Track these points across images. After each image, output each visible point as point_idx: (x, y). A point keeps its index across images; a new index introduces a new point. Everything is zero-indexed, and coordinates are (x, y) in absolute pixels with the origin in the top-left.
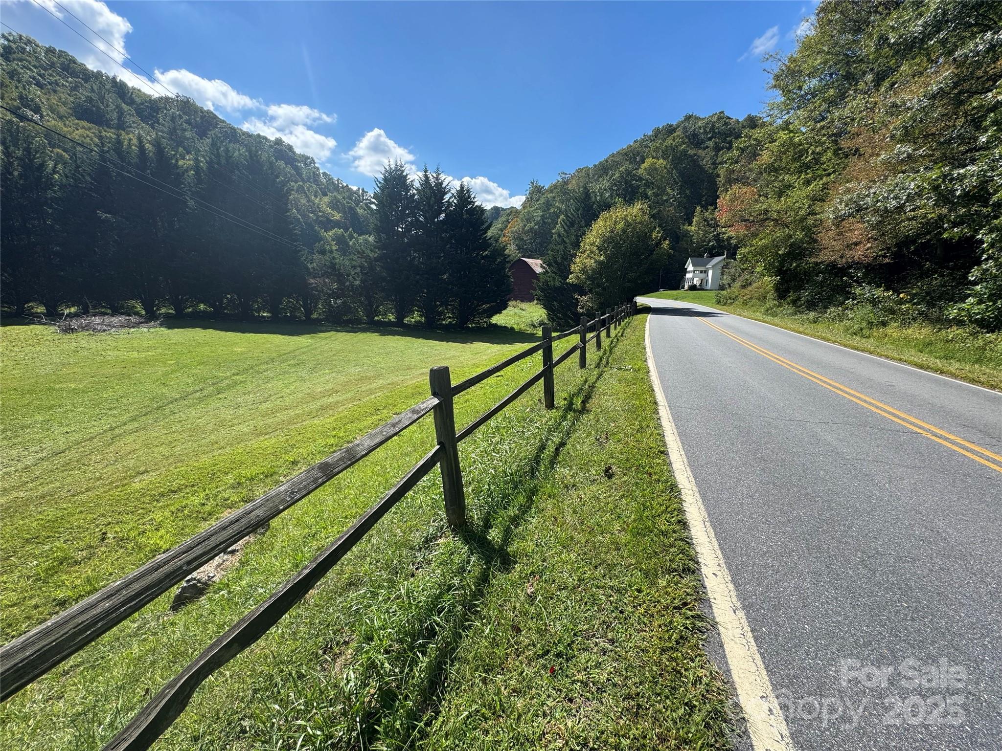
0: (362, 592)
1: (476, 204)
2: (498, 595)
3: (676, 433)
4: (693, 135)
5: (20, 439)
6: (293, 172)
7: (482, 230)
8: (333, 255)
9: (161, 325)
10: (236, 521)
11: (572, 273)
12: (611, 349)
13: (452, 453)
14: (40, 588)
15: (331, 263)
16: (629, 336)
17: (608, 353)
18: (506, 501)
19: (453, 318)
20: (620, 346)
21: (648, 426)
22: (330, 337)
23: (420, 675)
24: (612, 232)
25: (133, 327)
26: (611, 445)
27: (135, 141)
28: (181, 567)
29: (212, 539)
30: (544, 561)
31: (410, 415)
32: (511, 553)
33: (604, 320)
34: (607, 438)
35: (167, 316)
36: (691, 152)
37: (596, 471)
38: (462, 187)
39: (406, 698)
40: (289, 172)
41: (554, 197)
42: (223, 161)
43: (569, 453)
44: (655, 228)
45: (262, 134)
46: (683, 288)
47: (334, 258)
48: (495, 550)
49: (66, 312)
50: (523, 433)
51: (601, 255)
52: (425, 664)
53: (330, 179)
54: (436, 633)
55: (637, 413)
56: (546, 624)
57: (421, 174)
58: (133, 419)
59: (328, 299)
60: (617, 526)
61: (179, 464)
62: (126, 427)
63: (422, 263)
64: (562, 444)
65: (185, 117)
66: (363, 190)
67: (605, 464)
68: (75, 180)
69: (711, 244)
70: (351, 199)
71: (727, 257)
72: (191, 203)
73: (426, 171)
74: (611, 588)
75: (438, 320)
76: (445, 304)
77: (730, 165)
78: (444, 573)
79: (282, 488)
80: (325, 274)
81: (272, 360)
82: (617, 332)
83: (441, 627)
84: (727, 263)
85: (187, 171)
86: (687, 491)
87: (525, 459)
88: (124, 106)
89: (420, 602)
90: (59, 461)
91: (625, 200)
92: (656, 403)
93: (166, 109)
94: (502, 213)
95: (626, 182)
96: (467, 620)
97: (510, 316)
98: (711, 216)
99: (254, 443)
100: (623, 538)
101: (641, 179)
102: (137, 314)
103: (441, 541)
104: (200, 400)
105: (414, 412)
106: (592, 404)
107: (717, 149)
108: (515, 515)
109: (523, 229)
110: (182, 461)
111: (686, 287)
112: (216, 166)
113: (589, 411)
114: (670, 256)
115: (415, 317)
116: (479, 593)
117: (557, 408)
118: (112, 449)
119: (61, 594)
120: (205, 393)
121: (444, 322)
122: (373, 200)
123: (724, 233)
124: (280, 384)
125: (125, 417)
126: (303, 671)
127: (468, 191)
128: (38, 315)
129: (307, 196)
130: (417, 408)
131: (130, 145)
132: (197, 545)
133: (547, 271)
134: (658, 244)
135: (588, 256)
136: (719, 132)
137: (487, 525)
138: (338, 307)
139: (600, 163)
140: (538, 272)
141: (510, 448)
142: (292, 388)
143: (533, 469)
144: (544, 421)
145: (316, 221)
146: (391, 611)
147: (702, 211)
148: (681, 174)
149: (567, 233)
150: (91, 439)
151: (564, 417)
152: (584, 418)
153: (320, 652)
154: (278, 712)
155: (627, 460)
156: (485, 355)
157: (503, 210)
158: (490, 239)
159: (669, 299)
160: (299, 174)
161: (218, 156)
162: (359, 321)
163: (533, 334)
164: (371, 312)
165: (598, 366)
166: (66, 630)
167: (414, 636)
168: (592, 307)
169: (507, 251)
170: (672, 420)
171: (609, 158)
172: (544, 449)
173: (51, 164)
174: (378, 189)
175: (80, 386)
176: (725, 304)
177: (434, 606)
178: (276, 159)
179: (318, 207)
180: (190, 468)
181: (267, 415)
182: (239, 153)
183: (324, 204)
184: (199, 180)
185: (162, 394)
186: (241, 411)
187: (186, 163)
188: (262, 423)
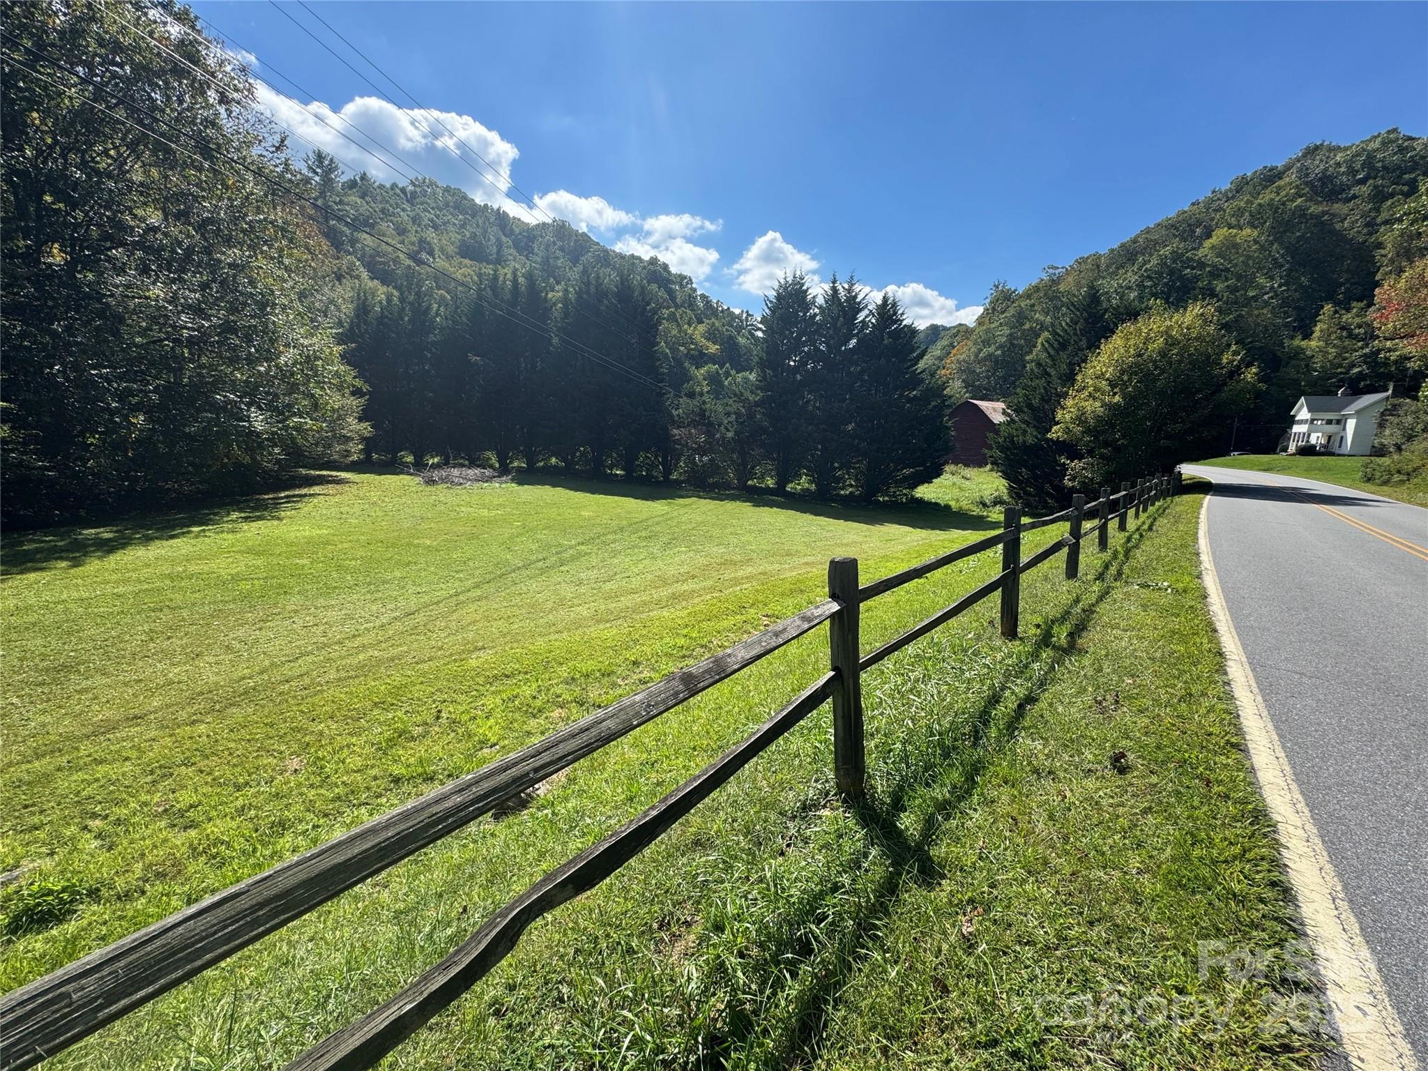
0: (711, 858)
1: (904, 323)
2: (911, 921)
3: (1265, 713)
4: (1320, 179)
5: (380, 594)
6: (666, 296)
7: (910, 360)
8: (704, 398)
9: (513, 480)
10: (586, 730)
11: (1057, 423)
12: (1127, 553)
13: (851, 686)
14: (380, 759)
15: (701, 409)
16: (1165, 530)
17: (1121, 556)
18: (928, 774)
19: (856, 486)
20: (1146, 546)
21: (1204, 694)
22: (690, 505)
23: (787, 1006)
24: (1140, 355)
25: (487, 481)
26: (1125, 715)
27: (509, 276)
28: (528, 773)
29: (561, 746)
30: (992, 886)
31: (798, 622)
32: (935, 859)
33: (1116, 501)
34: (1117, 702)
35: (519, 469)
36: (1314, 209)
37: (1095, 755)
38: (885, 299)
39: (765, 1032)
40: (662, 297)
41: (1033, 306)
42: (593, 290)
43: (1042, 716)
44: (1229, 346)
45: (636, 254)
46: (1285, 449)
47: (704, 402)
48: (909, 848)
49: (431, 462)
50: (963, 671)
51: (1115, 394)
52: (795, 993)
53: (708, 302)
54: (813, 950)
55: (1181, 667)
56: (995, 996)
57: (827, 287)
58: (477, 586)
59: (692, 455)
60: (1135, 863)
61: (515, 645)
62: (470, 594)
63: (818, 408)
64: (1030, 699)
65: (559, 243)
66: (747, 312)
67: (1113, 746)
68: (453, 322)
69: (1356, 370)
70: (732, 326)
71: (1394, 395)
72: (555, 340)
73: (834, 282)
74: (1123, 969)
75: (835, 489)
76: (846, 466)
77: (1412, 224)
78: (828, 862)
79: (638, 698)
80: (694, 424)
81: (622, 529)
82: (1139, 522)
83: (820, 942)
84: (1394, 406)
85: (555, 304)
86: (1291, 829)
87: (964, 713)
88: (504, 239)
89: (792, 896)
90: (410, 623)
91: (1167, 302)
92: (1221, 654)
93: (541, 237)
94: (942, 334)
95: (1171, 272)
96: (863, 947)
97: (946, 487)
98: (1357, 320)
99: (593, 631)
100: (1148, 885)
101: (1202, 265)
102: (491, 466)
103: (826, 813)
104: (543, 571)
105: (805, 619)
106: (1090, 639)
107: (1379, 197)
108: (945, 800)
109: (977, 356)
110: (518, 641)
111: (1292, 448)
112: (585, 296)
113: (1083, 652)
114: (1258, 394)
115: (803, 483)
116: (879, 909)
117: (1021, 639)
118: (455, 616)
119: (397, 770)
120: (548, 563)
121: (842, 492)
122: (760, 326)
123: (1390, 350)
124: (627, 560)
125: (469, 583)
126: (633, 944)
127: (894, 305)
128: (406, 465)
129: (678, 325)
130: (809, 614)
131: (504, 282)
132: (545, 751)
133: (1012, 420)
134: (1235, 372)
135: (1090, 395)
136: (1384, 168)
137: (898, 805)
138: (704, 466)
139: (1123, 246)
140: (996, 422)
141: (939, 692)
142: (641, 566)
143: (977, 732)
144: (999, 658)
145: (686, 355)
146: (750, 897)
147: (1336, 312)
148: (1291, 250)
149: (1053, 360)
150: (437, 603)
151: (1035, 656)
152: (1072, 662)
153: (655, 926)
154: (602, 990)
155: (1158, 747)
156: (902, 543)
157: (945, 328)
158: (921, 372)
159: (1251, 469)
160: (673, 298)
161: (588, 284)
162: (728, 486)
163: (982, 517)
164: (745, 473)
165: (1100, 577)
166: (422, 818)
167: (782, 945)
168: (1092, 479)
169: (948, 389)
170: (1256, 690)
171: (1138, 236)
172: (998, 702)
173: (435, 306)
174: (767, 311)
175: (435, 543)
176: (1385, 483)
177: (810, 909)
178: (649, 283)
179: (691, 338)
180: (525, 651)
181: (610, 597)
182: (610, 278)
183: (698, 332)
184: (566, 314)
185: (507, 559)
186: (583, 590)
187: (555, 295)
188: (603, 607)
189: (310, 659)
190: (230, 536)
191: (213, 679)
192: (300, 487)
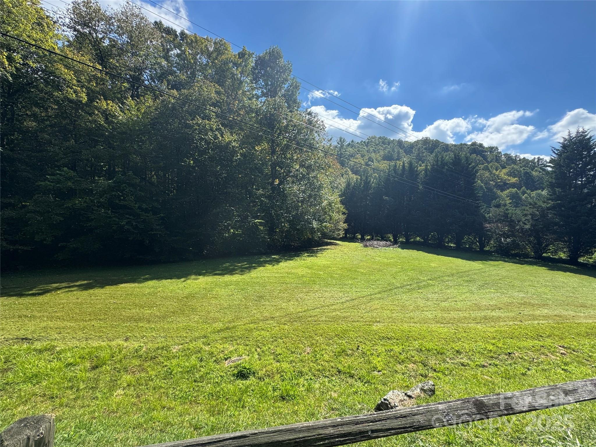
5: (343, 289)
6: (481, 158)
8: (507, 207)
9: (399, 247)
14: (335, 359)
15: (505, 213)
25: (388, 247)
27: (402, 164)
35: (402, 243)
40: (479, 160)
42: (439, 163)
45: (464, 143)
47: (507, 209)
49: (367, 238)
53: (509, 157)
58: (379, 293)
59: (499, 237)
61: (393, 324)
62: (376, 296)
65: (424, 147)
66: (539, 158)
68: (378, 185)
70: (527, 166)
72: (421, 187)
81: (453, 275)
85: (421, 172)
88: (400, 150)
90: (352, 303)
93: (416, 146)
99: (434, 327)
102: (390, 241)
104: (410, 290)
110: (395, 323)
112: (435, 166)
118: (369, 304)
120: (412, 287)
122: (549, 164)
124: (455, 292)
125: (376, 291)
128: (358, 239)
129: (490, 171)
142: (464, 297)
145: (494, 186)
150: (363, 297)
160: (486, 159)
161: (437, 161)
162: (527, 256)
175: (365, 271)
178: (471, 154)
179: (498, 176)
180: (398, 328)
181: (444, 310)
182: (448, 157)
183: (503, 174)
184: (426, 175)
185: (393, 282)
186: (429, 303)
187: (421, 168)
188: (440, 315)
189: (318, 310)
190: (303, 262)
191: (292, 310)
192: (324, 246)
